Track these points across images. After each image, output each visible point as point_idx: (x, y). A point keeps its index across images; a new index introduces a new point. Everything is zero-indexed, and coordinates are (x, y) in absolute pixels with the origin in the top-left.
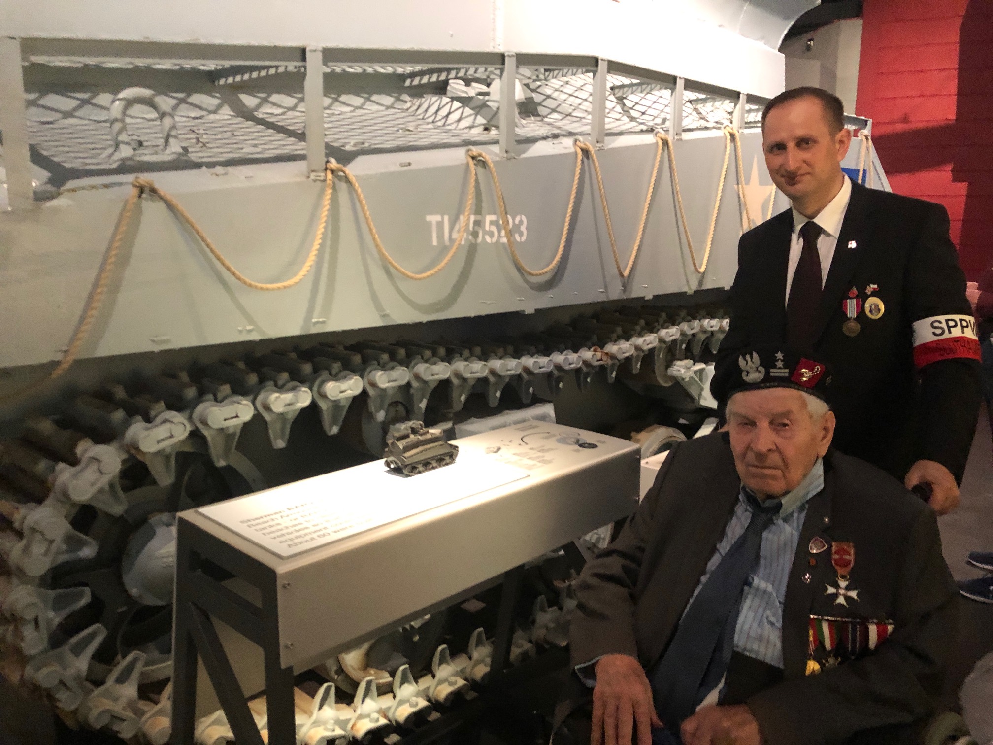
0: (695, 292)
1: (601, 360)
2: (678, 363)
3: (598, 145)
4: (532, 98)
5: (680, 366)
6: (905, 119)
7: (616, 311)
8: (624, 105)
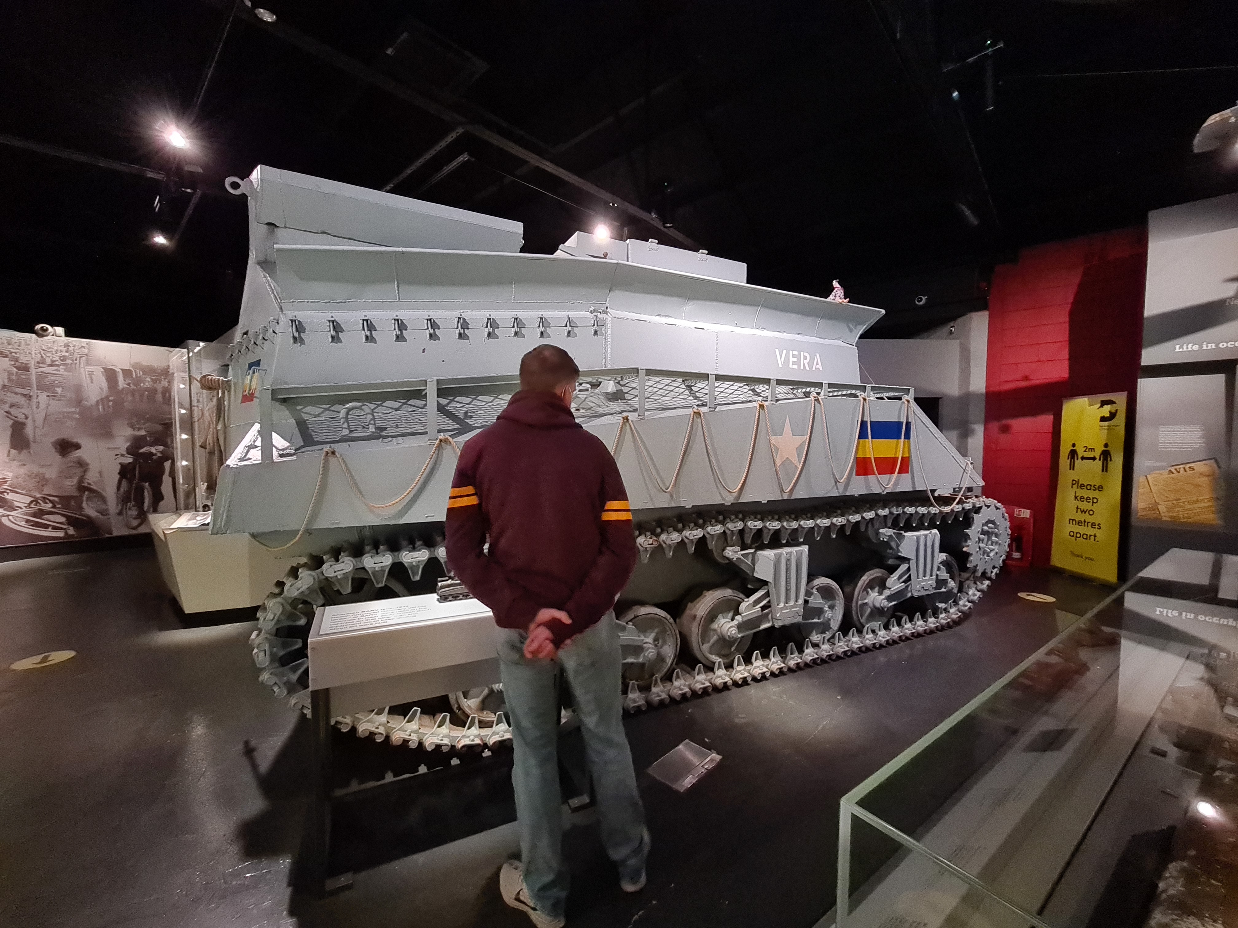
0: (732, 504)
1: (652, 544)
2: (728, 548)
3: (639, 417)
4: (622, 390)
5: (730, 551)
6: (1026, 378)
7: (694, 513)
8: (692, 390)
